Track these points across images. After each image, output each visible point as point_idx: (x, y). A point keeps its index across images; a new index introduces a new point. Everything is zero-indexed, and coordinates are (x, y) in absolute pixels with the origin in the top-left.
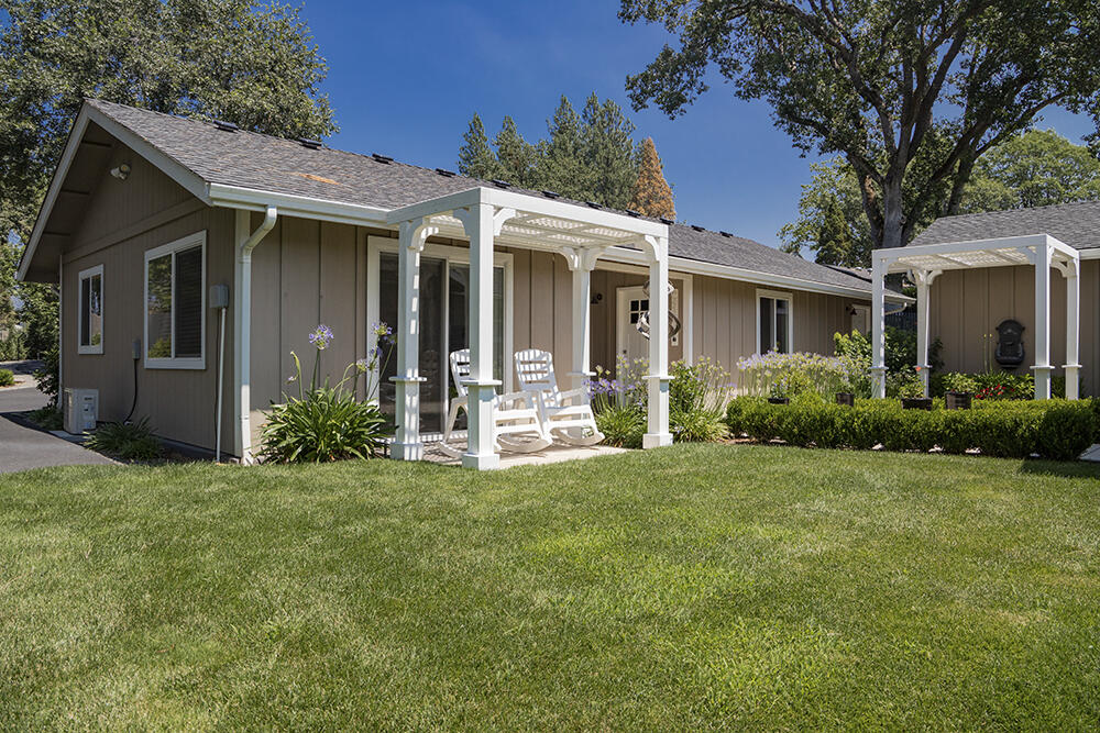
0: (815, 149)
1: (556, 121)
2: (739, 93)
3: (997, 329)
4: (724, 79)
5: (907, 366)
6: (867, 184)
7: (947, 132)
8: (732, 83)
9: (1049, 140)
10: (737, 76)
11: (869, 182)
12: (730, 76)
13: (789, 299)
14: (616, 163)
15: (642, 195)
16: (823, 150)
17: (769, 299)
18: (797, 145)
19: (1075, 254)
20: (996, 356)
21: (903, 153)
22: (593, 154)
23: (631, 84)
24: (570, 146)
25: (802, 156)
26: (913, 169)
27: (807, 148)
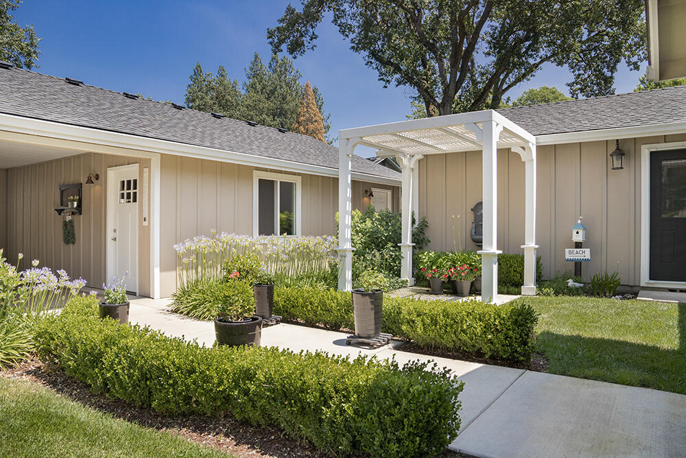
0: (394, 83)
1: (251, 69)
2: (353, 48)
3: (472, 210)
4: (343, 37)
5: (390, 244)
6: (430, 109)
7: (482, 74)
8: (348, 40)
9: (553, 93)
10: (352, 36)
11: (432, 107)
12: (347, 36)
13: (298, 181)
14: (289, 98)
15: (302, 118)
16: (399, 83)
17: (273, 181)
18: (382, 79)
19: (532, 139)
20: (471, 236)
21: (452, 87)
22: (272, 92)
23: (271, 34)
24: (259, 87)
25: (385, 87)
26: (460, 98)
27: (388, 81)
